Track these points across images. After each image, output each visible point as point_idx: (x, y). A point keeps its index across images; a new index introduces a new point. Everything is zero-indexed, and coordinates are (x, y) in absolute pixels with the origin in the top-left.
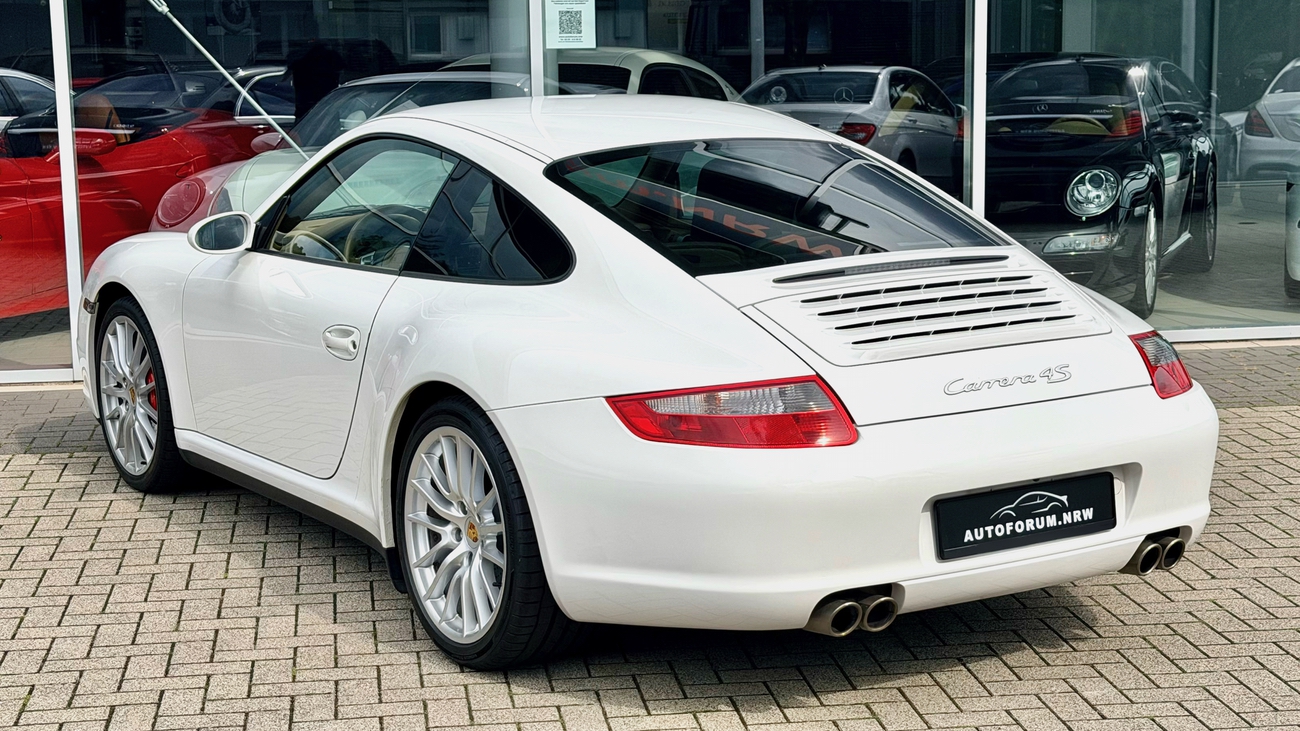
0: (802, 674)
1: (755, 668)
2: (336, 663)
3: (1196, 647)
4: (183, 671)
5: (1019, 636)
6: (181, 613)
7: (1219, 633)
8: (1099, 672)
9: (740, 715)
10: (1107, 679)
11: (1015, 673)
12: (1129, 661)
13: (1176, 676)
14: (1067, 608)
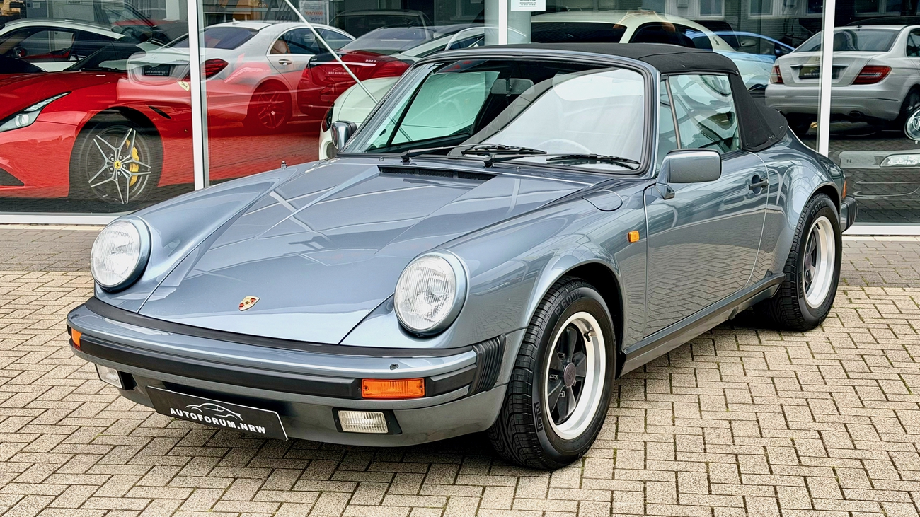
0: (429, 469)
1: (401, 461)
2: (132, 432)
3: (740, 473)
4: (30, 429)
5: (615, 453)
6: (78, 387)
7: (769, 465)
8: (645, 489)
9: (352, 496)
10: (645, 494)
11: (581, 483)
12: (677, 482)
13: (700, 496)
14: (675, 435)
